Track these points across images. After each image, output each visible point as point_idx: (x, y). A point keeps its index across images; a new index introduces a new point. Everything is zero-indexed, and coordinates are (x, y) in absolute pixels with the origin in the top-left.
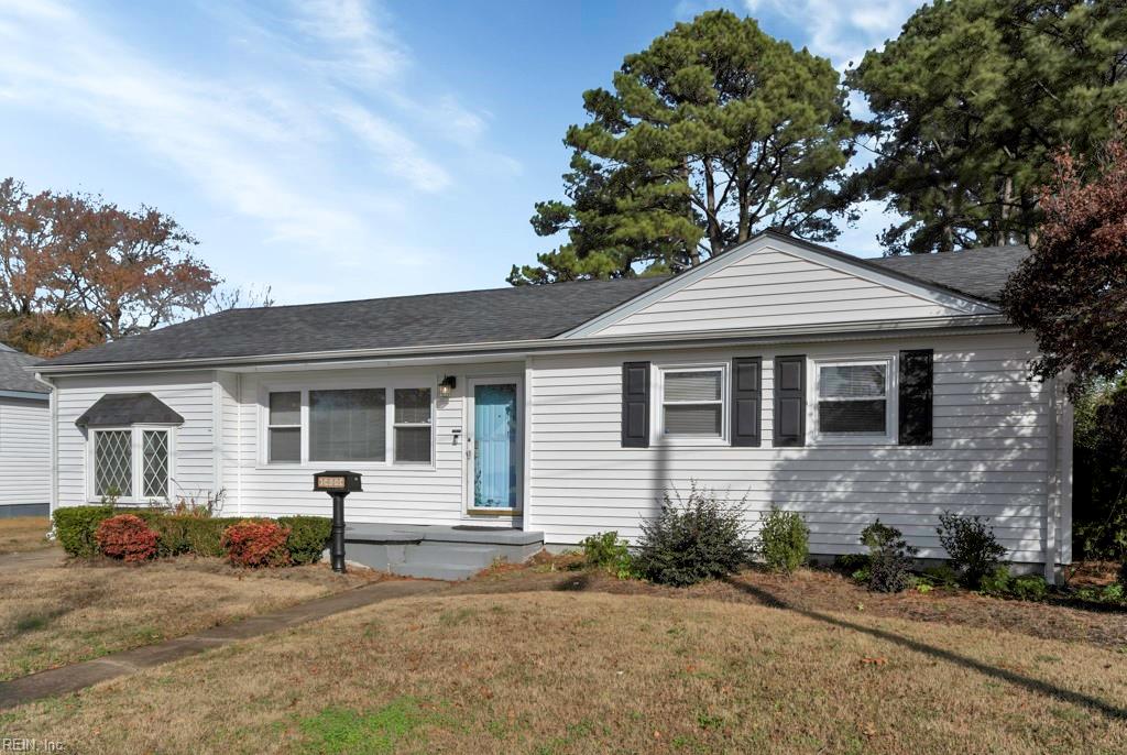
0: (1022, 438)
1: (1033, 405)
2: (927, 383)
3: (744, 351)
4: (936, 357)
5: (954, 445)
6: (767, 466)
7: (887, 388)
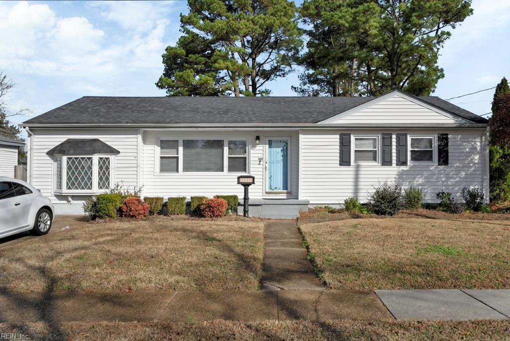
0: (475, 163)
1: (478, 153)
2: (447, 145)
3: (386, 131)
4: (449, 136)
5: (455, 166)
6: (396, 173)
7: (433, 146)
